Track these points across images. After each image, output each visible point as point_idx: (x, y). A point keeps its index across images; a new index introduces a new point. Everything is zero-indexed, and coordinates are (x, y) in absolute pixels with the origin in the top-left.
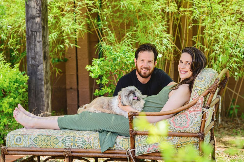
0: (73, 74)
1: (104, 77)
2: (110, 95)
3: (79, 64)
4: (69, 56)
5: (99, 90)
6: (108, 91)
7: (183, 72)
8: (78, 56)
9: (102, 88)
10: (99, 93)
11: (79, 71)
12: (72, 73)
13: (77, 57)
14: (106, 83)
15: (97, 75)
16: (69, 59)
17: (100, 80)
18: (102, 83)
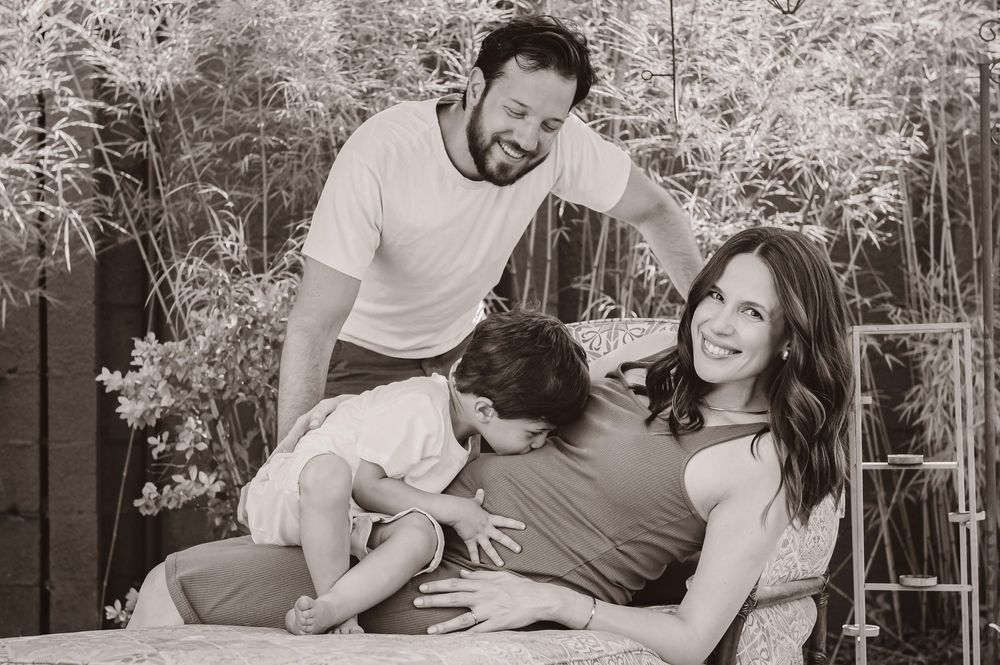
0: (25, 446)
1: (191, 422)
2: (214, 506)
3: (51, 398)
4: (11, 365)
5: (160, 489)
6: (207, 487)
7: (716, 350)
8: (50, 363)
9: (177, 478)
10: (157, 501)
11: (53, 433)
12: (19, 442)
13: (44, 368)
14: (195, 450)
15: (153, 411)
16: (10, 377)
17: (166, 435)
18: (180, 447)
